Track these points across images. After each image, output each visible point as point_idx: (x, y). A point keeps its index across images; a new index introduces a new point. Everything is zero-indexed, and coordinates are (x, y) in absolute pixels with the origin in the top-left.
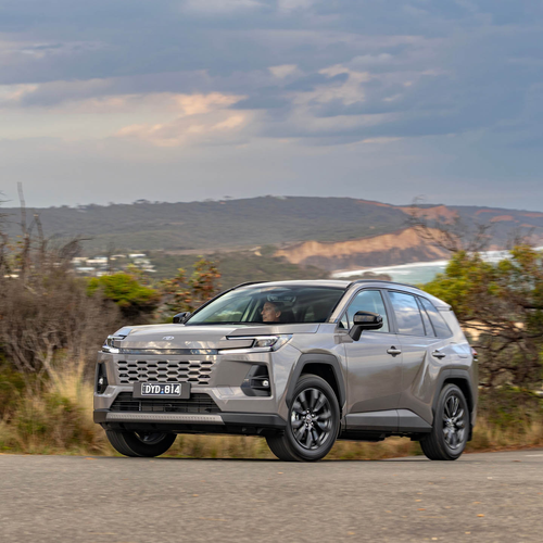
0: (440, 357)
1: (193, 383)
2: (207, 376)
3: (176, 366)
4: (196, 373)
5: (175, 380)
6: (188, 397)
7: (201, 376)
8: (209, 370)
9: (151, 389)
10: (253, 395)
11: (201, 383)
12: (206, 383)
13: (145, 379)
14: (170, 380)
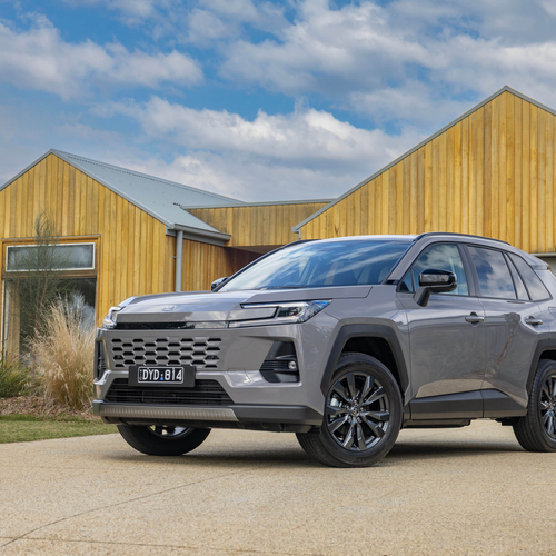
0: (535, 325)
1: (199, 367)
2: (215, 358)
3: (178, 345)
4: (202, 353)
5: (177, 362)
6: (193, 385)
7: (208, 358)
8: (217, 349)
9: (148, 375)
10: (277, 381)
11: (208, 366)
12: (214, 366)
13: (143, 362)
14: (171, 362)
